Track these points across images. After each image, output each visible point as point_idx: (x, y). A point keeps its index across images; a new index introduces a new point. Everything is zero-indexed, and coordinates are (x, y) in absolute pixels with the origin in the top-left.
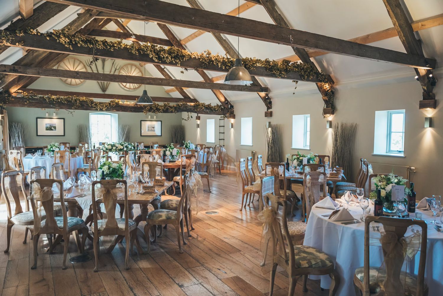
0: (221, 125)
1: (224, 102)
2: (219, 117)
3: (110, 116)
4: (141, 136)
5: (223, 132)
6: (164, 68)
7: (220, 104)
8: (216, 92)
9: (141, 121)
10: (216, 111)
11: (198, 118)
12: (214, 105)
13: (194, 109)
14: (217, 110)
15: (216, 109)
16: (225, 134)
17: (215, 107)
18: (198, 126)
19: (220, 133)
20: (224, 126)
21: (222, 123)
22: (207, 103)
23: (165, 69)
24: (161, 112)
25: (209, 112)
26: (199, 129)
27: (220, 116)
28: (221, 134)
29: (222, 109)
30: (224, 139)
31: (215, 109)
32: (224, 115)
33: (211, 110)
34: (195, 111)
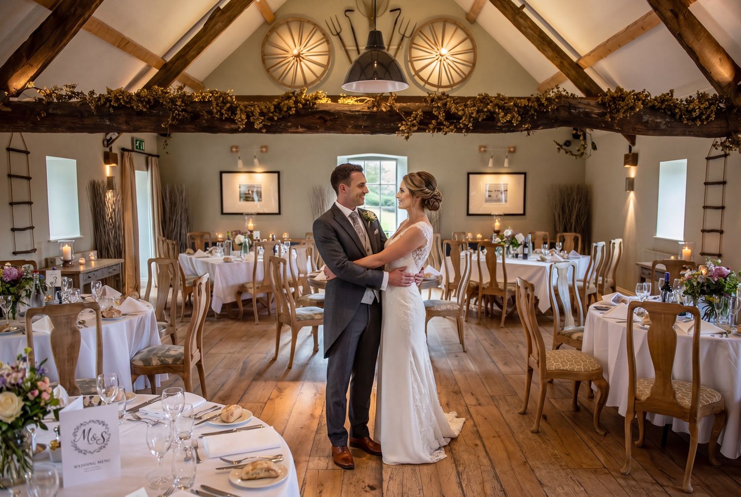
0: (710, 180)
1: (729, 84)
2: (705, 145)
3: (394, 163)
4: (468, 214)
5: (720, 205)
6: (523, 6)
7: (711, 91)
8: (696, 47)
9: (469, 174)
10: (694, 120)
11: (632, 159)
12: (684, 97)
13: (603, 115)
14: (699, 117)
15: (694, 110)
16: (726, 210)
17: (689, 101)
18: (630, 184)
19: (705, 207)
20: (724, 183)
21: (716, 171)
22: (655, 91)
23: (525, 10)
24: (468, 131)
25: (663, 127)
26: (632, 195)
27: (711, 141)
28: (708, 211)
29: (719, 112)
30: (721, 232)
31: (690, 112)
32: (728, 135)
33: (673, 115)
34: (606, 122)
